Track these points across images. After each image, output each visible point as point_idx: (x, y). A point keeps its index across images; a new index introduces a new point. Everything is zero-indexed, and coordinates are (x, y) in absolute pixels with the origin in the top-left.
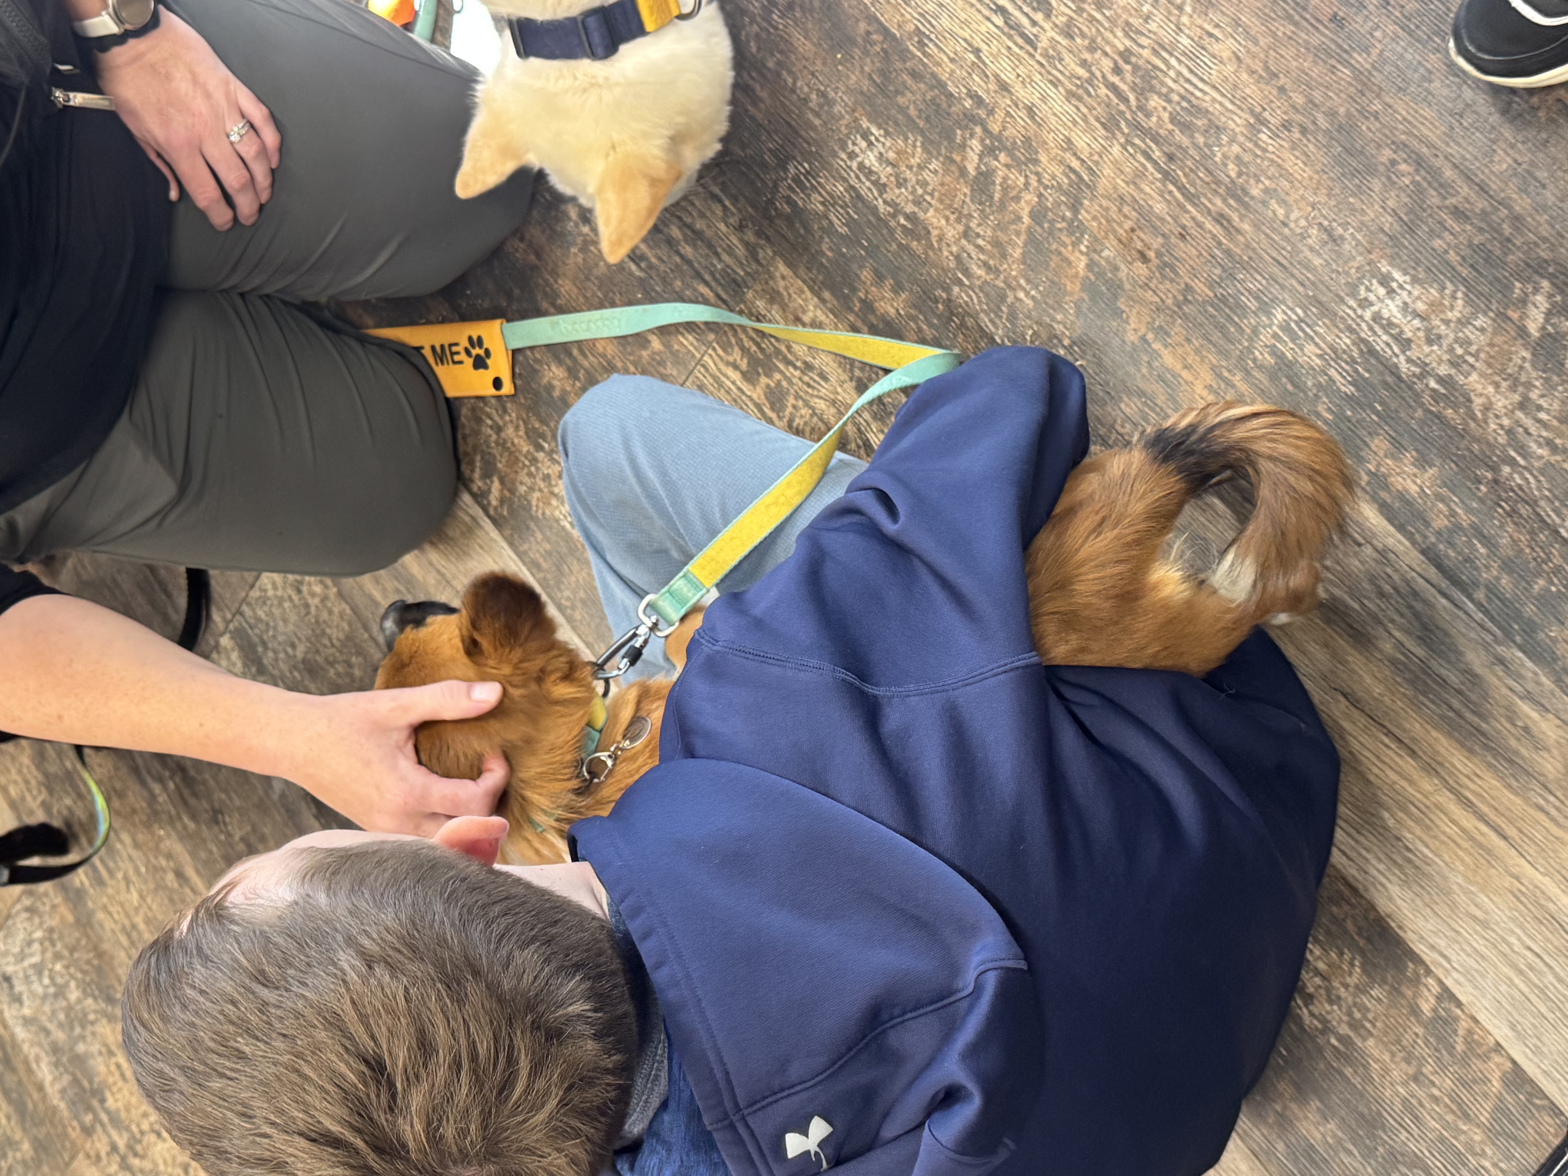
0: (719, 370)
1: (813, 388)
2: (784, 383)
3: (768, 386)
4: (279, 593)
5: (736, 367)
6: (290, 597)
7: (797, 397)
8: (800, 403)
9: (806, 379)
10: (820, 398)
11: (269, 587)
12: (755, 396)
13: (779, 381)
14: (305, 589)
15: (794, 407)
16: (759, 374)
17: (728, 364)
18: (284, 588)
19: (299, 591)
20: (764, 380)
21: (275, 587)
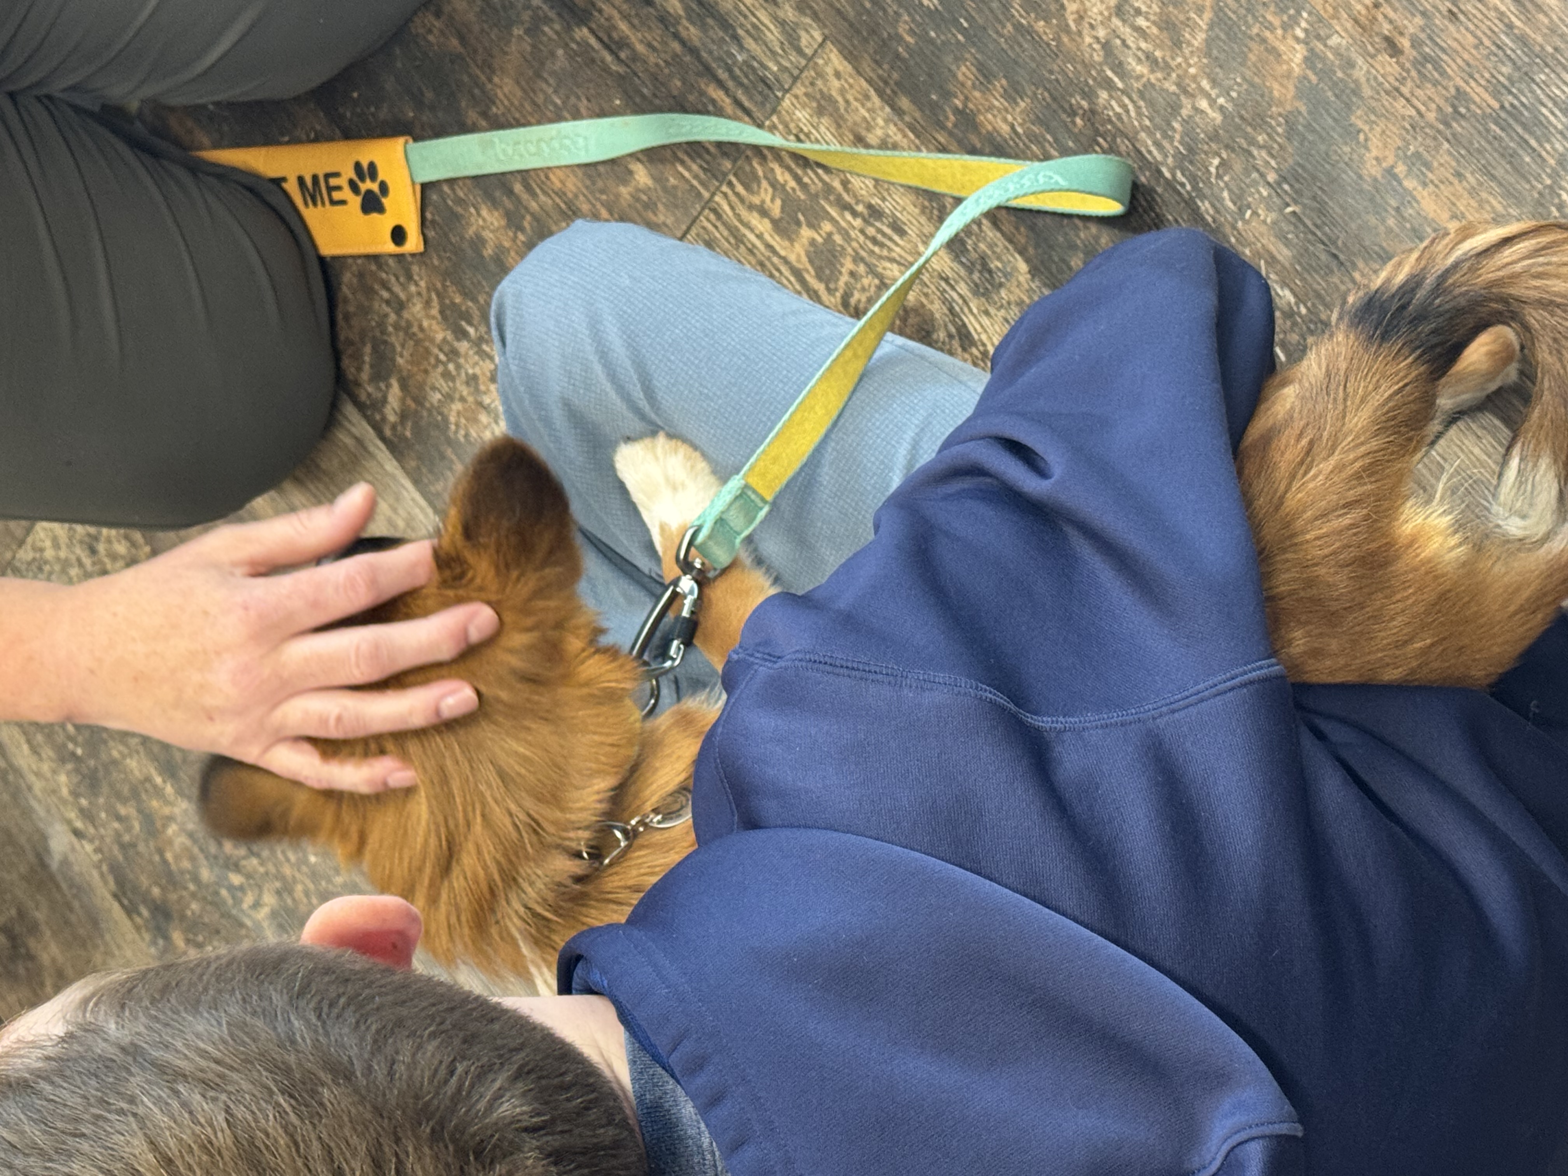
0: (738, 216)
1: (882, 245)
2: (838, 239)
3: (813, 242)
4: (63, 554)
5: (763, 212)
6: (79, 560)
7: (857, 259)
8: (862, 269)
9: (871, 231)
10: (892, 260)
11: (48, 543)
12: (792, 258)
13: (830, 235)
14: (101, 548)
15: (852, 274)
16: (798, 224)
17: (751, 207)
18: (70, 545)
19: (93, 551)
20: (806, 233)
21: (56, 545)
